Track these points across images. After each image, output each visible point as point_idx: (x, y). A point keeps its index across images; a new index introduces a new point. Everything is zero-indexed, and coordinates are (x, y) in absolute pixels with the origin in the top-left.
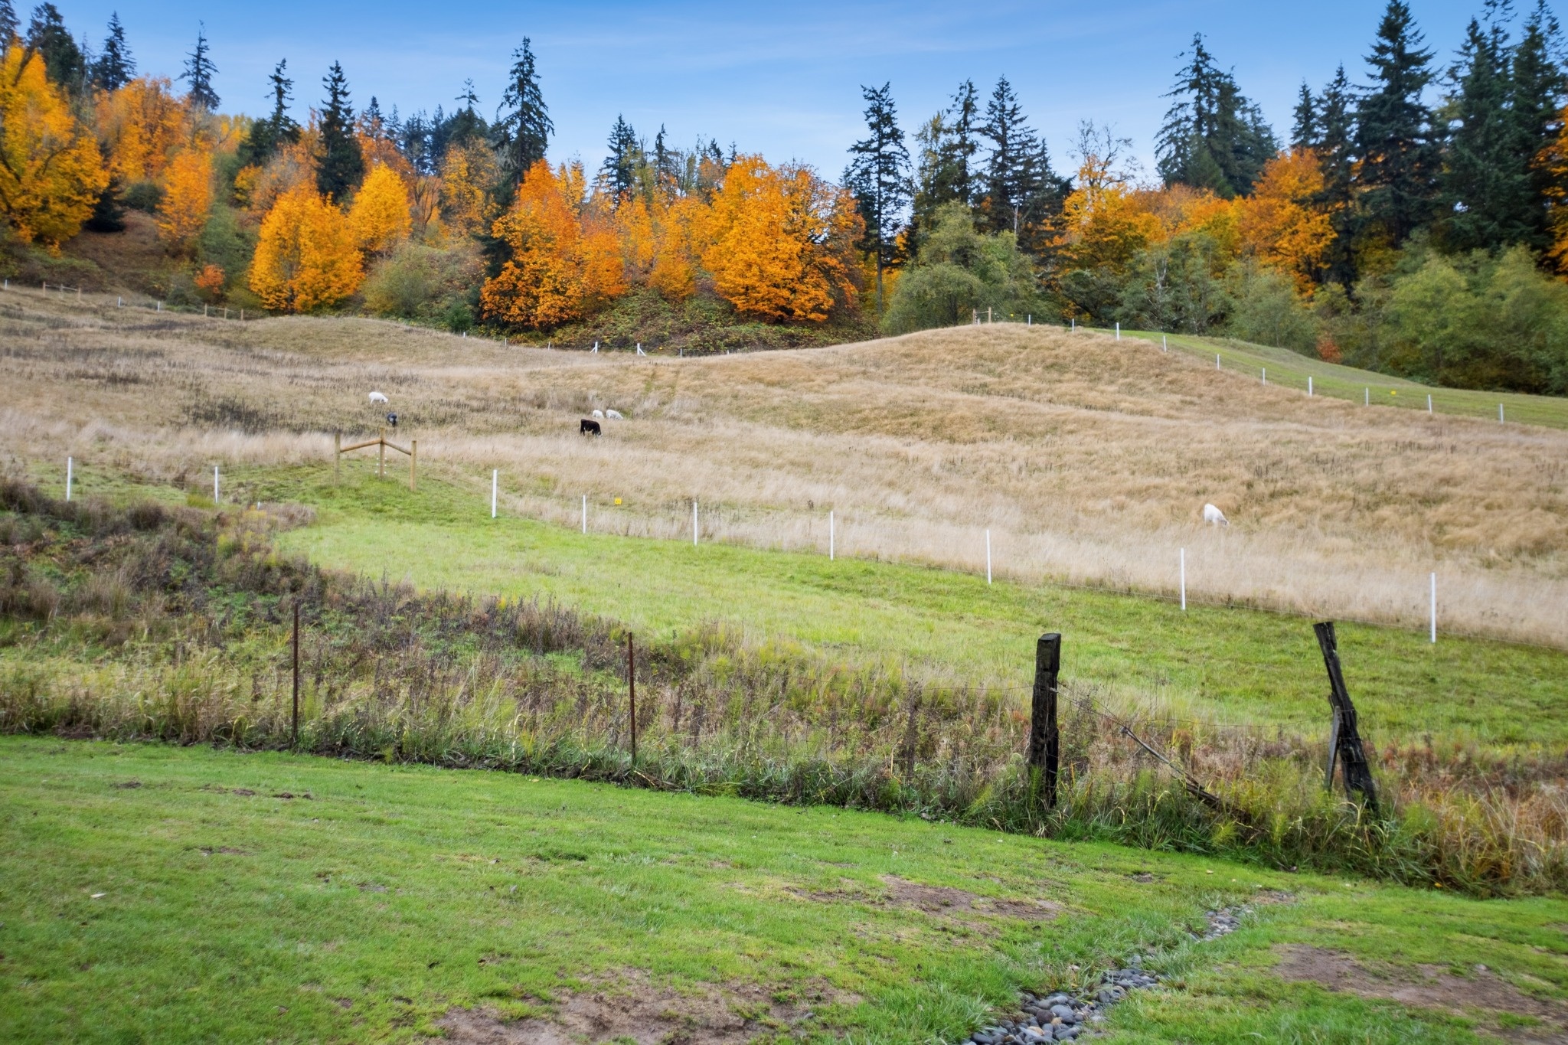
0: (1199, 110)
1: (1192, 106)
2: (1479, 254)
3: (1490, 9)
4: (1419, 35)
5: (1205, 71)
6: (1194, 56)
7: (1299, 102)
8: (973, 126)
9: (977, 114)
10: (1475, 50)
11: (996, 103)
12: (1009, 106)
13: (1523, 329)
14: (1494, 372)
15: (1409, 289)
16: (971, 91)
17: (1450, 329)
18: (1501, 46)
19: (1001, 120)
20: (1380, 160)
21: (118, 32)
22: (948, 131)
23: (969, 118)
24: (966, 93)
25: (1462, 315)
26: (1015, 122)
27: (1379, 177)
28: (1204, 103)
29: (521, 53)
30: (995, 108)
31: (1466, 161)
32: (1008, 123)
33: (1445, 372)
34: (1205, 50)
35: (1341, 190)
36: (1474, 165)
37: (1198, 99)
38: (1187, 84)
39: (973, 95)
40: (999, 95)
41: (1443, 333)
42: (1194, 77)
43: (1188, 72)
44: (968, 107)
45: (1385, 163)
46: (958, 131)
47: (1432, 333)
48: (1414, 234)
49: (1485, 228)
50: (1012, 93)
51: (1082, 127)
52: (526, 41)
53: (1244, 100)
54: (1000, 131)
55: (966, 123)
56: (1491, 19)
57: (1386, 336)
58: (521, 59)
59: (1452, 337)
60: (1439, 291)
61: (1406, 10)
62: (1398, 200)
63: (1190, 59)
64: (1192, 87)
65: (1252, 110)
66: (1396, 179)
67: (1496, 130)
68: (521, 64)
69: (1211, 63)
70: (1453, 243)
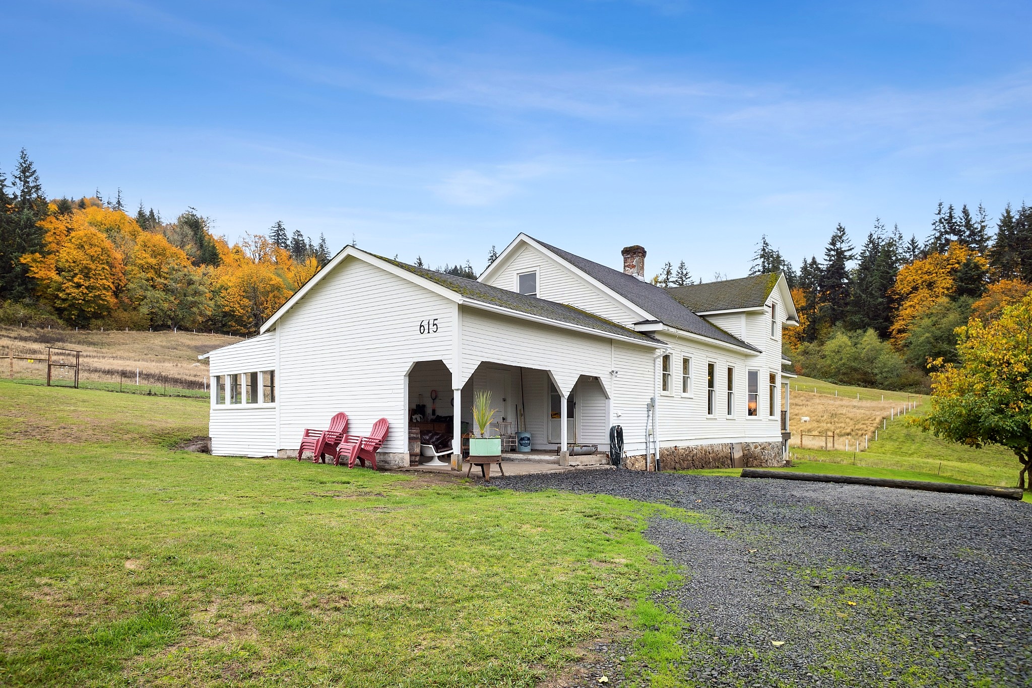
0: (764, 267)
1: (761, 265)
2: (859, 331)
3: (876, 229)
4: (849, 239)
5: (767, 250)
6: (762, 244)
7: (802, 265)
8: (670, 280)
9: (672, 275)
10: (871, 245)
11: (679, 271)
12: (685, 273)
13: (871, 361)
14: (859, 377)
15: (830, 346)
16: (670, 266)
17: (843, 361)
18: (881, 244)
19: (681, 278)
20: (828, 292)
21: (323, 240)
22: (660, 282)
23: (669, 277)
24: (668, 267)
25: (848, 356)
26: (687, 278)
27: (828, 300)
28: (766, 264)
29: (492, 252)
30: (679, 273)
31: (858, 295)
32: (684, 279)
33: (841, 377)
34: (767, 241)
35: (811, 306)
36: (861, 296)
37: (764, 262)
38: (759, 256)
39: (670, 268)
40: (681, 268)
41: (840, 362)
42: (762, 253)
43: (760, 251)
44: (669, 273)
45: (829, 294)
46: (664, 282)
47: (837, 362)
48: (837, 323)
49: (864, 321)
50: (686, 267)
51: (715, 274)
52: (494, 247)
53: (784, 261)
54: (681, 282)
55: (668, 279)
56: (877, 233)
57: (821, 363)
58: (492, 254)
59: (844, 364)
60: (840, 346)
61: (844, 229)
62: (834, 309)
63: (761, 246)
64: (761, 258)
65: (787, 265)
66: (833, 300)
67: (870, 282)
68: (492, 256)
69: (769, 247)
70: (852, 327)
